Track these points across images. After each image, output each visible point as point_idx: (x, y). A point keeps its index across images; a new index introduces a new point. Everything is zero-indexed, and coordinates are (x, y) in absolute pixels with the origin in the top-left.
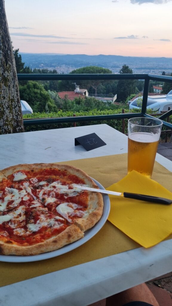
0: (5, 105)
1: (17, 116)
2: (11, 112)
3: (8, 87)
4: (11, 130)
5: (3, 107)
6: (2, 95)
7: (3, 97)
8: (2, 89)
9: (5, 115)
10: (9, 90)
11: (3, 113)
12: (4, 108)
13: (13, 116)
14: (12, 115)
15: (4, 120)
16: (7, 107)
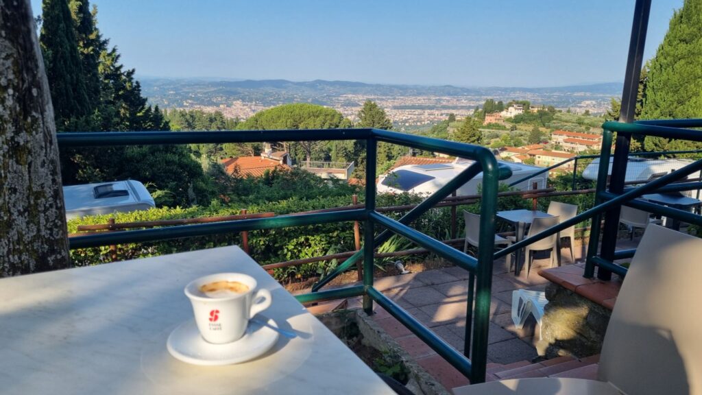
0: (14, 206)
1: (51, 229)
2: (32, 222)
3: (27, 166)
4: (31, 264)
5: (9, 211)
6: (8, 185)
7: (10, 189)
8: (9, 172)
9: (15, 229)
10: (29, 172)
11: (9, 224)
12: (11, 214)
13: (39, 230)
14: (34, 228)
15: (9, 241)
16: (22, 210)
